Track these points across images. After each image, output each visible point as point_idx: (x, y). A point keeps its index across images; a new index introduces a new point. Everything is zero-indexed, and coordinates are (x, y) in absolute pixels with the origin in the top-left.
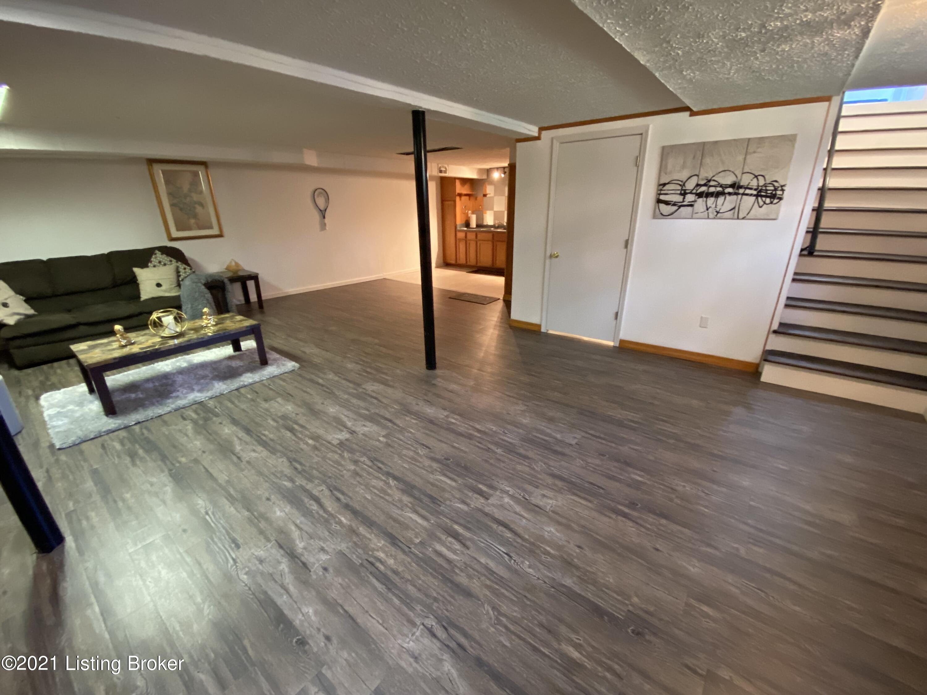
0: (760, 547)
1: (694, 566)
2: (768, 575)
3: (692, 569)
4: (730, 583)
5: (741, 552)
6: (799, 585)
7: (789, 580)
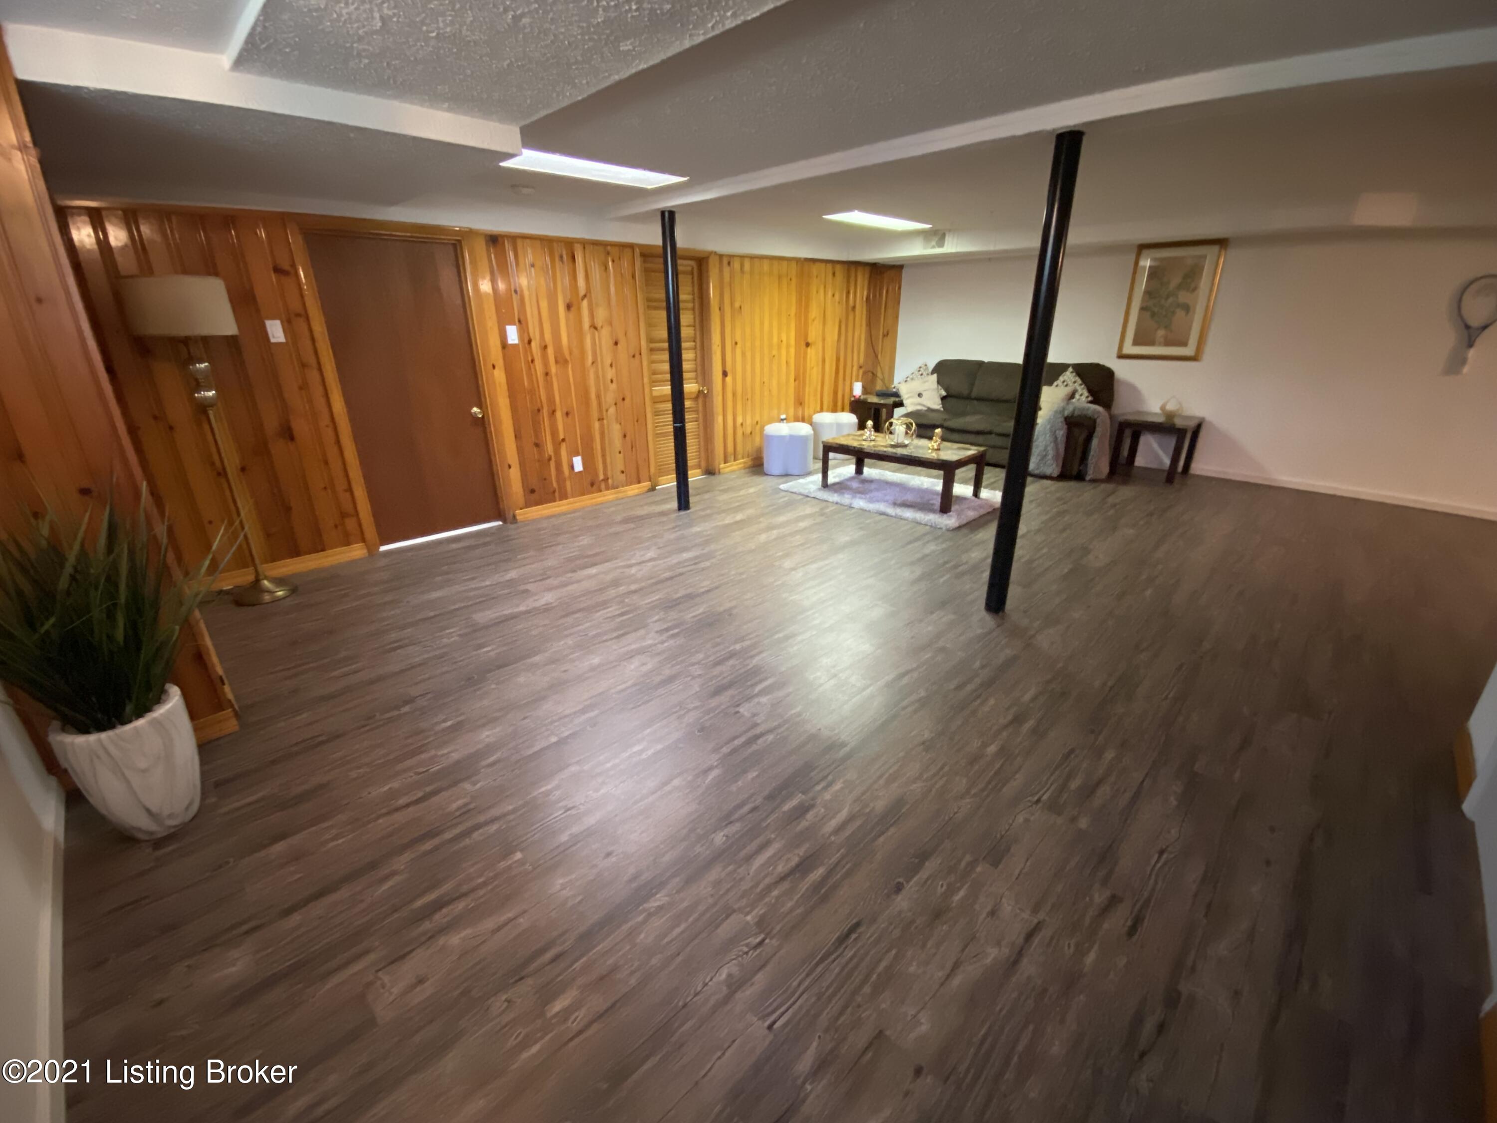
0: (459, 809)
1: (488, 736)
2: (428, 789)
3: (487, 733)
4: (452, 752)
5: (469, 785)
6: (397, 810)
7: (407, 805)
